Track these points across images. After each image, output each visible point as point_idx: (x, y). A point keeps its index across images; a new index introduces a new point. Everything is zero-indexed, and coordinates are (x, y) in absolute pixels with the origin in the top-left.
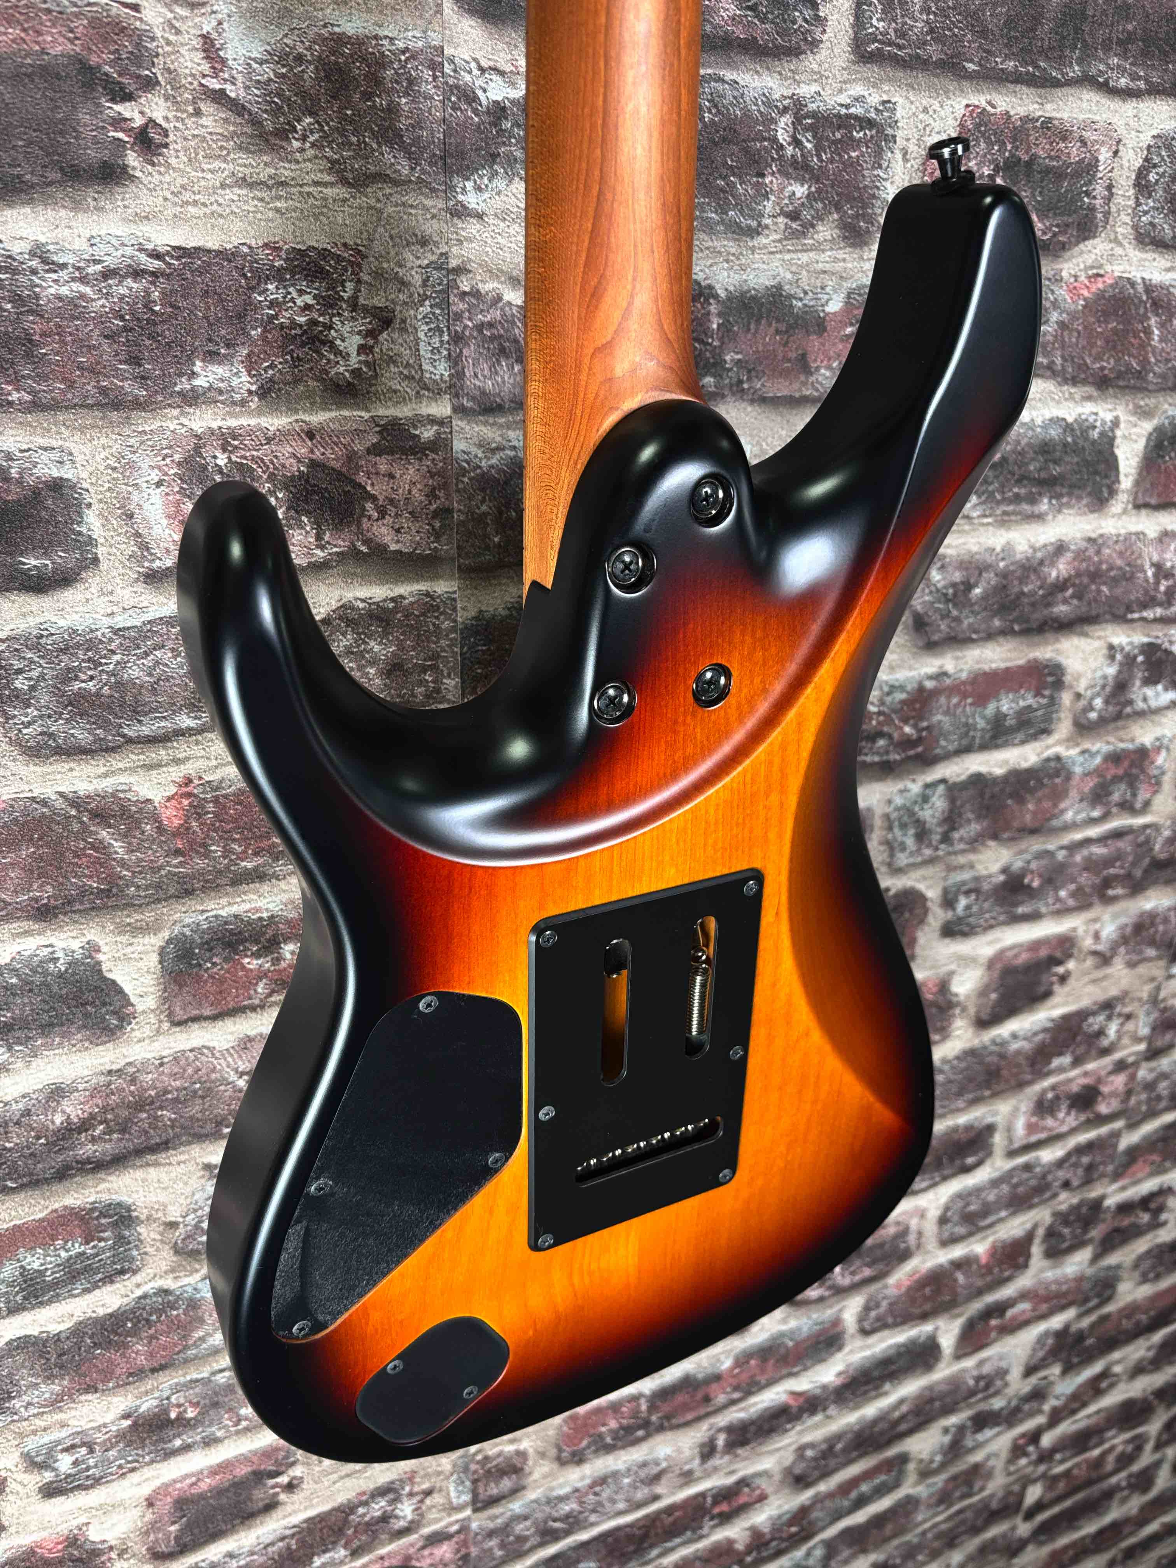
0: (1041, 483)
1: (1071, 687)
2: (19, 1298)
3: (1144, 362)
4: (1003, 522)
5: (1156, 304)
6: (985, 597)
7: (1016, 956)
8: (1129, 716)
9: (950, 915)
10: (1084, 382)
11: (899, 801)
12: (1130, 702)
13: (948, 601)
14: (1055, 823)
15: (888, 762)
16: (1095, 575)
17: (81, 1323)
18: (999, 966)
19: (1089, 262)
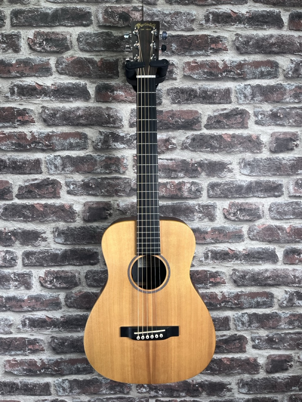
0: (259, 258)
1: (276, 298)
2: (76, 372)
3: (279, 238)
4: (251, 265)
5: (278, 229)
6: (249, 278)
7: (275, 357)
8: (295, 306)
9: (254, 343)
10: (265, 241)
11: (236, 316)
12: (295, 303)
13: (240, 278)
14: (279, 327)
15: (232, 307)
16: (277, 276)
17: (84, 380)
18: (271, 359)
19: (261, 223)
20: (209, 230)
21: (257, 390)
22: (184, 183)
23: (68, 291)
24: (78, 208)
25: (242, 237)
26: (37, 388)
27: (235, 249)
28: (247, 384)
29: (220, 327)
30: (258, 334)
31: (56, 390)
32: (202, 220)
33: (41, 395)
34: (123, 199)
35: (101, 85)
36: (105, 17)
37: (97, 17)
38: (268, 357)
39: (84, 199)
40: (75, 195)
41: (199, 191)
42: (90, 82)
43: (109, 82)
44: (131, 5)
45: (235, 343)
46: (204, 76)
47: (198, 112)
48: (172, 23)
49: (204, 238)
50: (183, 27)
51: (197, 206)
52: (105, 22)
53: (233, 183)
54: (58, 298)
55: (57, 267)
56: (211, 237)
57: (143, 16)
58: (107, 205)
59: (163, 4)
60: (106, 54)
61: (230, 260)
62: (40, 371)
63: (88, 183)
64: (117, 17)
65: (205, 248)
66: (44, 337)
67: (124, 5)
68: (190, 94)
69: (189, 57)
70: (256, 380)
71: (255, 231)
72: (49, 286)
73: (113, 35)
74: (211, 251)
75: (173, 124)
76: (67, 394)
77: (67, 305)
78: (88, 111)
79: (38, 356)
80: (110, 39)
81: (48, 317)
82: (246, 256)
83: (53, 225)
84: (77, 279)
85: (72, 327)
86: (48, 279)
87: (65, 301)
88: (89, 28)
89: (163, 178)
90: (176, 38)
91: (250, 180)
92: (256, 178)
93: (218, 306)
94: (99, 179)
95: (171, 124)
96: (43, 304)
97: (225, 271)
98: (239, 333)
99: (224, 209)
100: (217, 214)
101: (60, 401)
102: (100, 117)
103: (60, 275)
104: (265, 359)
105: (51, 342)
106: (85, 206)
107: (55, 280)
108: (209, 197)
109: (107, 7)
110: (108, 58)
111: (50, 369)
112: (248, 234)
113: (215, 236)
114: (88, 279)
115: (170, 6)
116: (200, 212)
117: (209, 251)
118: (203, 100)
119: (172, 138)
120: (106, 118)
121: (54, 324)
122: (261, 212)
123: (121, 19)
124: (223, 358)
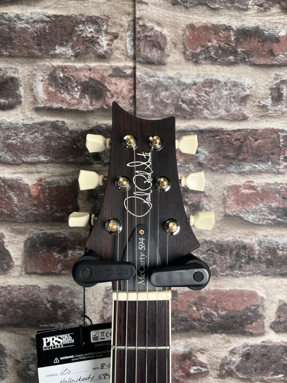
35: (38, 236)
36: (51, 89)
37: (32, 90)
42: (13, 231)
43: (56, 231)
44: (108, 65)
46: (270, 217)
47: (256, 293)
48: (199, 104)
50: (223, 113)
52: (49, 100)
57: (135, 89)
59: (179, 63)
60: (51, 169)
64: (76, 89)
67: (93, 65)
68: (238, 255)
69: (236, 176)
73: (68, 129)
75: (199, 320)
78: (5, 296)
80: (60, 138)
88: (12, 112)
90: (208, 135)
95: (194, 320)
102: (34, 308)
109: (55, 69)
110: (55, 179)
115: (195, 68)
118: (268, 267)
119: (199, 351)
120: (48, 309)
123: (85, 93)
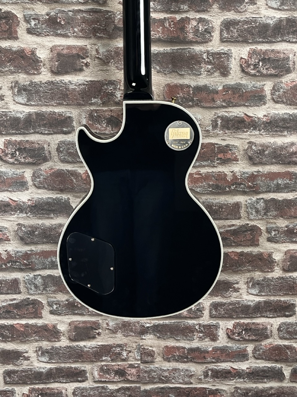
20: (220, 88)
21: (270, 291)
22: (188, 20)
23: (35, 168)
24: (43, 54)
25: (263, 99)
26: (3, 285)
27: (254, 115)
28: (258, 284)
29: (228, 215)
30: (275, 223)
31: (26, 287)
32: (212, 74)
33: (8, 294)
34: (103, 42)
38: (285, 252)
39: (51, 41)
40: (37, 35)
41: (209, 31)
45: (245, 235)
49: (213, 100)
51: (206, 54)
53: (256, 20)
54: (23, 177)
55: (19, 135)
56: (222, 98)
58: (81, 51)
61: (245, 130)
62: (6, 265)
63: (56, 18)
65: (213, 113)
66: (8, 224)
70: (270, 280)
71: (282, 90)
72: (10, 160)
74: (222, 118)
76: (40, 292)
77: (35, 185)
79: (3, 247)
81: (12, 200)
82: (267, 125)
83: (11, 78)
84: (46, 152)
85: (43, 213)
86: (9, 151)
87: (33, 181)
89: (159, 11)
91: (279, 17)
92: (288, 12)
93: (227, 189)
94: (71, 11)
96: (5, 183)
97: (238, 145)
98: (251, 223)
99: (242, 58)
100: (232, 66)
101: (32, 300)
103: (23, 146)
104: (282, 255)
105: (18, 230)
106: (52, 51)
107: (17, 153)
108: (223, 41)
111: (18, 262)
112: (272, 94)
113: (227, 97)
114: (61, 152)
116: (209, 63)
117: (218, 117)
121: (20, 209)
122: (291, 63)
124: (230, 252)
